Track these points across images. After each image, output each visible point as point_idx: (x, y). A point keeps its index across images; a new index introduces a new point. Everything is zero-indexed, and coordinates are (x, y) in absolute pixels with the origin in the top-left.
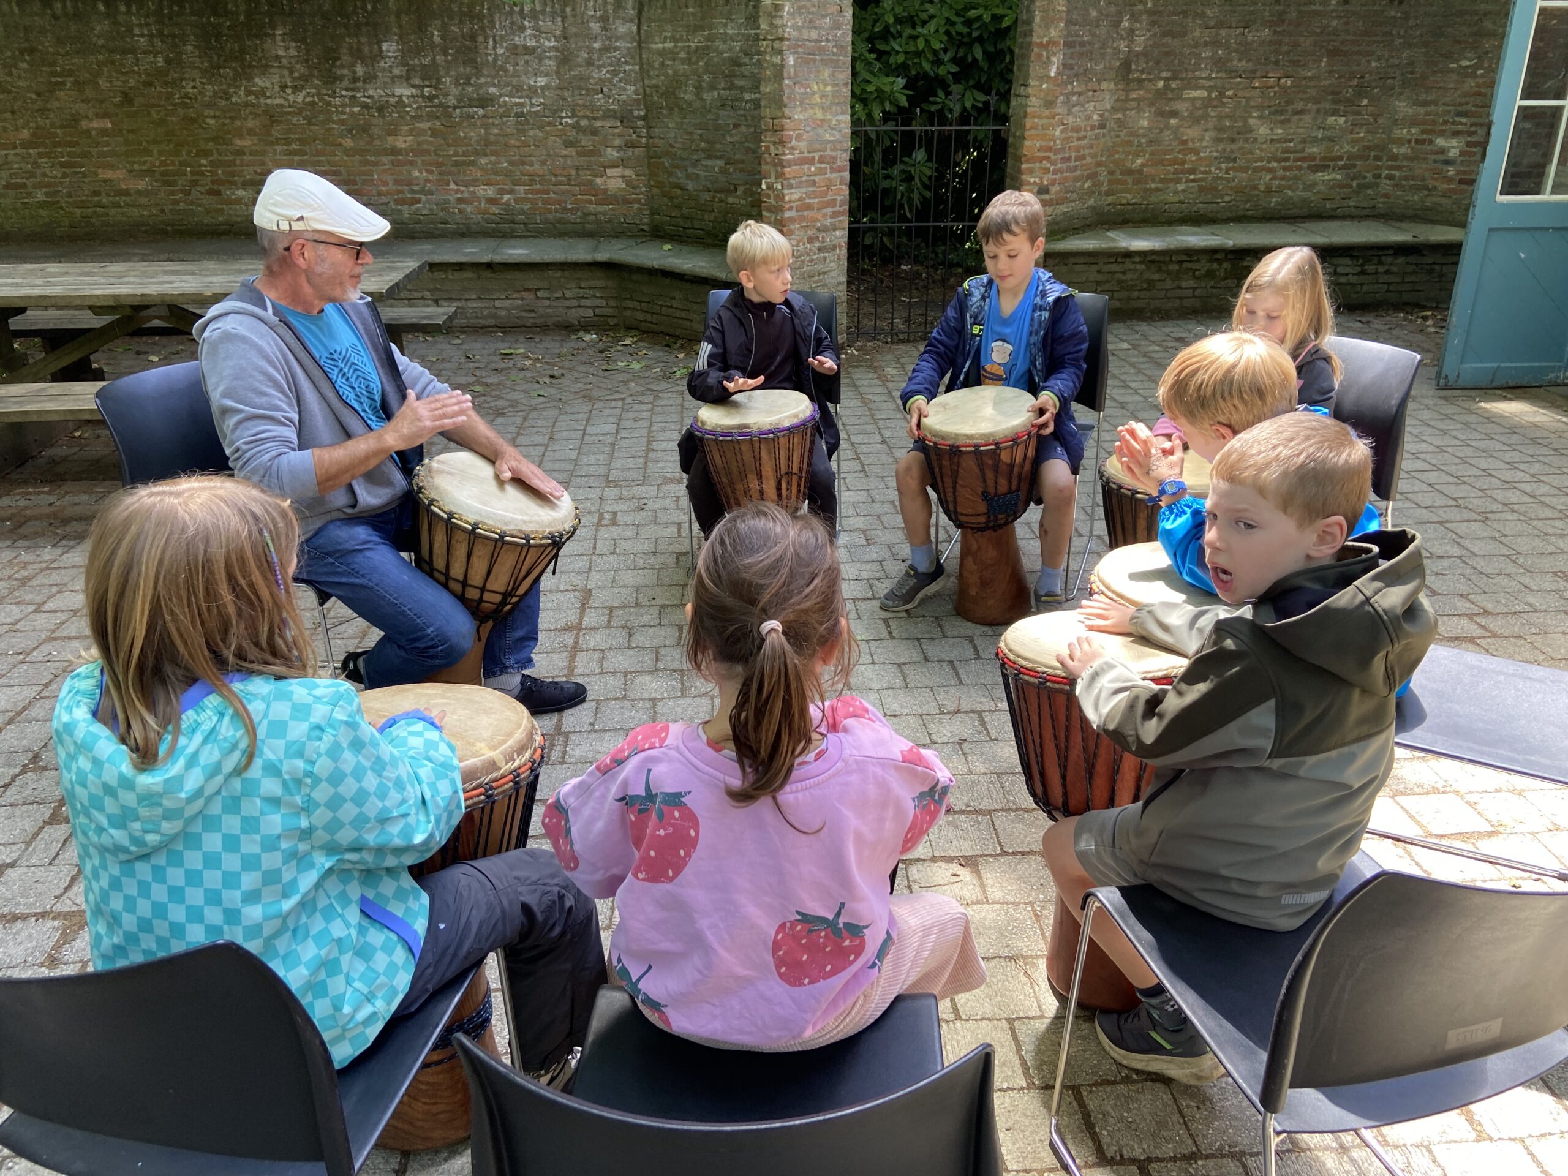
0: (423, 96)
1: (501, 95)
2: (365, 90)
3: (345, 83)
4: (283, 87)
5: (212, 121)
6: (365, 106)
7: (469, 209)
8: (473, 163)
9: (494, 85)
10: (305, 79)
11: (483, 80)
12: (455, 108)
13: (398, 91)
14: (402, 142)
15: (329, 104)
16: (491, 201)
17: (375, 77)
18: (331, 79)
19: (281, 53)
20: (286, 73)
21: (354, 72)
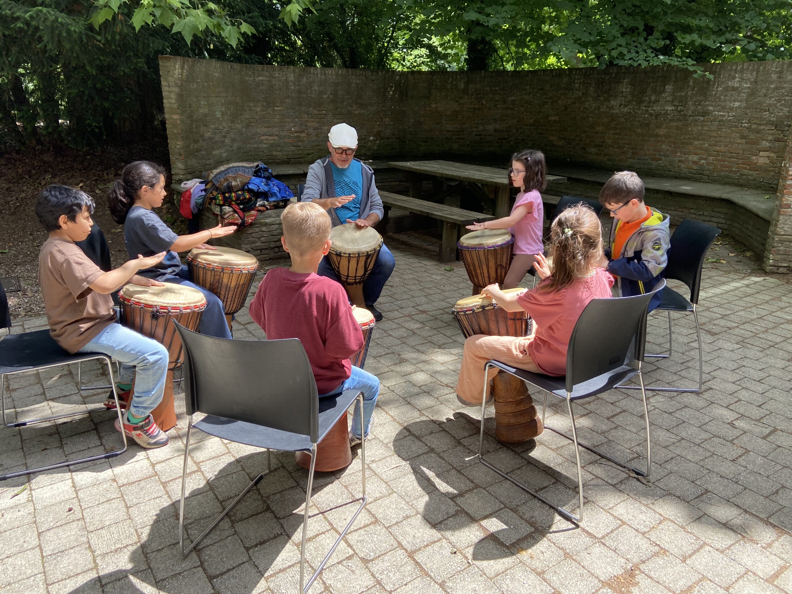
0: (677, 110)
1: (714, 111)
2: (653, 107)
3: (645, 104)
4: (621, 105)
5: (590, 119)
6: (651, 115)
7: (683, 166)
8: (691, 144)
9: (712, 106)
10: (630, 102)
11: (707, 103)
12: (690, 116)
13: (667, 108)
14: (662, 132)
15: (636, 113)
16: (695, 163)
17: (659, 101)
18: (640, 102)
19: (624, 90)
20: (623, 99)
21: (650, 99)
